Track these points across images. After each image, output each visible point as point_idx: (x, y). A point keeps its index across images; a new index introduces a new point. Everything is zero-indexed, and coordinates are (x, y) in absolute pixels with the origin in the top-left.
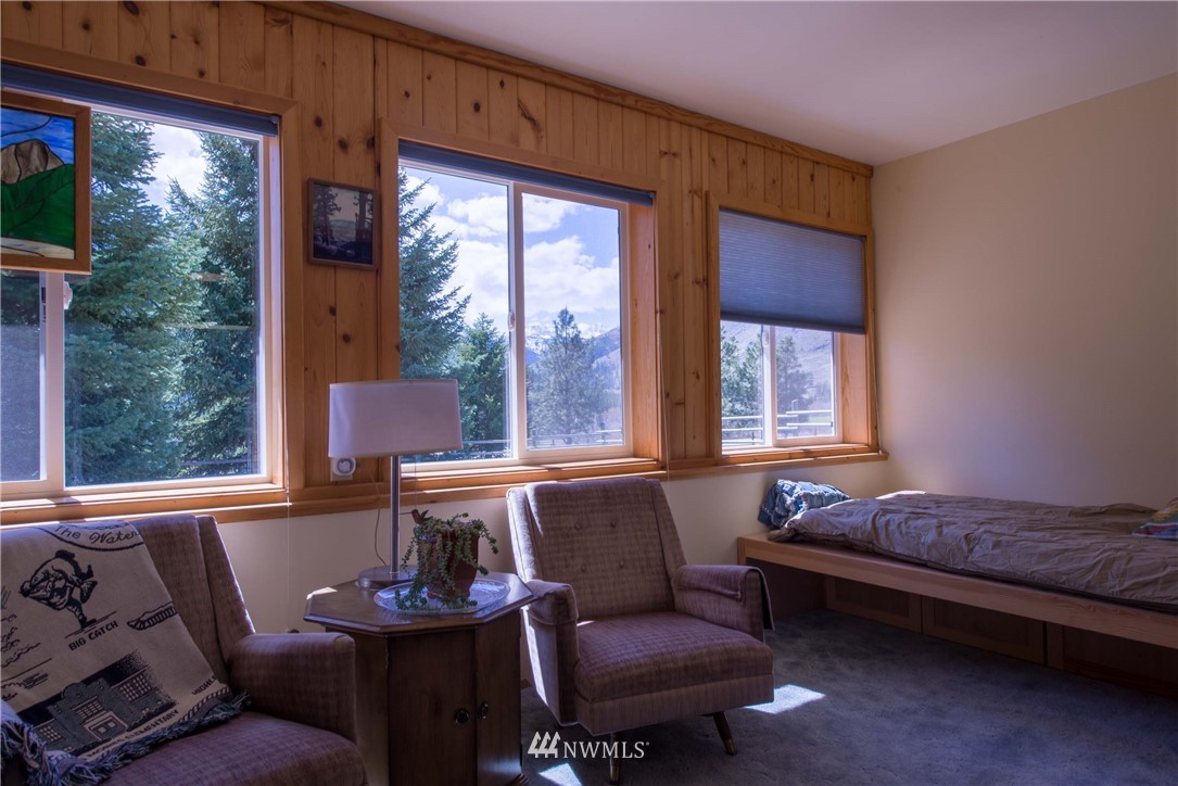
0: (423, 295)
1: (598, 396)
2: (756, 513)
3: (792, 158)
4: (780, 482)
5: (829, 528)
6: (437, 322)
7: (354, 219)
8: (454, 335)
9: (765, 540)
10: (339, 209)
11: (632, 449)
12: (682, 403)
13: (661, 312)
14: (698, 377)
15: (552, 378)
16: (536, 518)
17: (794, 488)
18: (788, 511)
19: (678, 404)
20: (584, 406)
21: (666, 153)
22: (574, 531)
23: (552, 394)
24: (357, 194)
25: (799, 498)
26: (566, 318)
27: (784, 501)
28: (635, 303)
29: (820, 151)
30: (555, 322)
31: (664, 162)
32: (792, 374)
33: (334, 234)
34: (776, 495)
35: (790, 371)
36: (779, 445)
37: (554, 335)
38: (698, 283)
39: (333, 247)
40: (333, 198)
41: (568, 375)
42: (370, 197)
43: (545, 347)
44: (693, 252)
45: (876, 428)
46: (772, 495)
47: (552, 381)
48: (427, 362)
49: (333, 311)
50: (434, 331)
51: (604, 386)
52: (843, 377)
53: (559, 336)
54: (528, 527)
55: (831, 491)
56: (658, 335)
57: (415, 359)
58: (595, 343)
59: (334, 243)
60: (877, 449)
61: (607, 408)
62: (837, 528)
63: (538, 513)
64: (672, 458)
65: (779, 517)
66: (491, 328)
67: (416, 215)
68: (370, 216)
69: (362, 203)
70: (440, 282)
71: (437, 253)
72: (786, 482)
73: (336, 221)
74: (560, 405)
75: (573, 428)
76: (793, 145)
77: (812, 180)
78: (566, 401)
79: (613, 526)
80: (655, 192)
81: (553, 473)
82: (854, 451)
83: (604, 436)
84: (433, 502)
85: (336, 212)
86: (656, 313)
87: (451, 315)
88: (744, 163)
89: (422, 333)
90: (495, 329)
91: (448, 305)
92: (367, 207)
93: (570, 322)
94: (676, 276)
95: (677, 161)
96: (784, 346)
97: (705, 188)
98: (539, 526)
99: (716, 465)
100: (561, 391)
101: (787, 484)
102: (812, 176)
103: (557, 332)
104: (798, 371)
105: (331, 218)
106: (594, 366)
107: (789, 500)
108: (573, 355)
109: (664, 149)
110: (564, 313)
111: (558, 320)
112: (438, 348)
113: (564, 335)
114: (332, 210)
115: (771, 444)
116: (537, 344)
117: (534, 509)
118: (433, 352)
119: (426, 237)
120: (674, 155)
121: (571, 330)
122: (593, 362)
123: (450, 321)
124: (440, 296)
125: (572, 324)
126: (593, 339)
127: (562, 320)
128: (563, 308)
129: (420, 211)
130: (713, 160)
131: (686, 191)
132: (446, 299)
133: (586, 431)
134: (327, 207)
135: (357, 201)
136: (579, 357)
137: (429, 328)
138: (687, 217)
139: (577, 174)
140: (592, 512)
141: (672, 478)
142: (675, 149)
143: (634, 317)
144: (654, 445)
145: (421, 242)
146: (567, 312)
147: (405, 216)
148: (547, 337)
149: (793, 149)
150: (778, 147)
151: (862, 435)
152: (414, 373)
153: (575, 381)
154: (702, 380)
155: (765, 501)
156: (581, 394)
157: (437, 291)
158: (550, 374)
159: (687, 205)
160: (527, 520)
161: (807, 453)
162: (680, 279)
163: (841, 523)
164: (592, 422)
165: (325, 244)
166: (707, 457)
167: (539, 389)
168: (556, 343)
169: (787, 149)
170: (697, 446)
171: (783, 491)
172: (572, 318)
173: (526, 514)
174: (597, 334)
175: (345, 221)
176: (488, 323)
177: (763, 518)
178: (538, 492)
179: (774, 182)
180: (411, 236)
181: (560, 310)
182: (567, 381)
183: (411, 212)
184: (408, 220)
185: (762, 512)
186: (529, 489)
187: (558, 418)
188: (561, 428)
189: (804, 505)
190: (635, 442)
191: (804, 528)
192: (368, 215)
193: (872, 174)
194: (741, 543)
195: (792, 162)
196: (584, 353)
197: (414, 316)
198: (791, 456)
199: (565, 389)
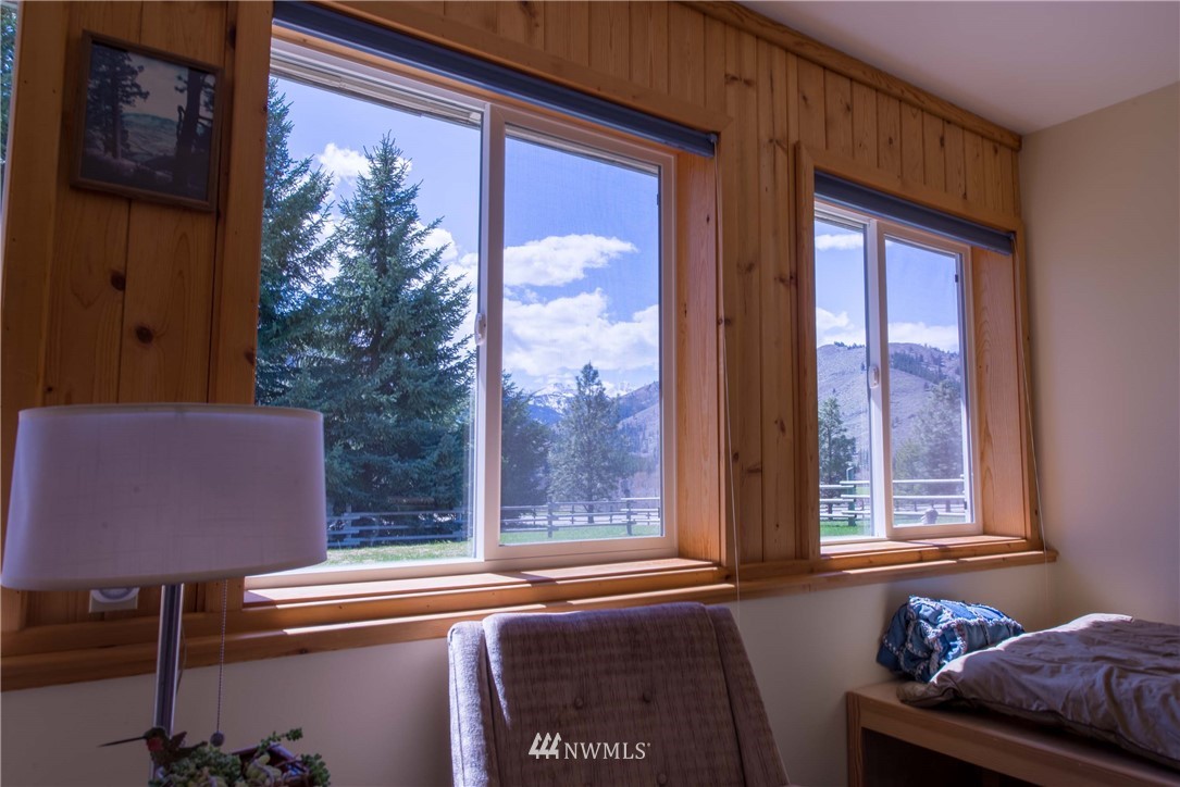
0: (431, 343)
1: (623, 459)
2: (874, 649)
3: (915, 111)
4: (914, 601)
5: (1021, 695)
6: (445, 372)
7: (175, 117)
8: (464, 388)
9: (894, 701)
10: (145, 95)
11: (675, 544)
12: (759, 470)
13: (728, 322)
14: (783, 429)
15: (573, 439)
16: (499, 687)
17: (939, 612)
18: (930, 651)
19: (751, 471)
20: (608, 469)
21: (734, 78)
22: (572, 712)
23: (573, 456)
24: (185, 74)
25: (949, 629)
26: (590, 374)
27: (923, 635)
28: (683, 310)
29: (952, 105)
30: (577, 378)
31: (732, 91)
32: (836, 439)
33: (131, 139)
34: (908, 622)
35: (834, 436)
36: (896, 536)
37: (577, 393)
38: (782, 280)
39: (127, 162)
40: (134, 73)
41: (591, 436)
42: (210, 80)
43: (564, 405)
44: (776, 233)
45: (1036, 512)
46: (900, 622)
47: (573, 442)
48: (432, 417)
49: (119, 282)
50: (441, 382)
51: (629, 449)
52: (983, 435)
53: (582, 393)
54: (482, 707)
55: (996, 618)
56: (721, 360)
57: (419, 414)
58: (621, 402)
59: (130, 156)
60: (1040, 544)
61: (633, 473)
62: (1037, 698)
63: (504, 677)
64: (742, 562)
65: (913, 659)
66: (509, 383)
67: (426, 256)
68: (209, 115)
69: (193, 91)
70: (450, 329)
71: (447, 297)
72: (923, 601)
73: (137, 116)
74: (580, 469)
75: (594, 494)
76: (917, 90)
77: (942, 144)
78: (588, 464)
79: (645, 700)
80: (718, 134)
81: (541, 590)
82: (1009, 548)
83: (628, 504)
84: (303, 651)
85: (138, 100)
86: (718, 323)
87: (461, 366)
88: (849, 108)
89: (427, 384)
90: (513, 384)
91: (458, 354)
92: (203, 98)
93: (593, 379)
94: (750, 268)
95: (752, 93)
96: (828, 408)
97: (793, 138)
98: (503, 703)
99: (812, 571)
100: (583, 453)
101: (926, 605)
102: (942, 140)
103: (579, 389)
104: (843, 436)
105: (126, 109)
106: (620, 426)
107: (932, 633)
108: (596, 414)
109: (732, 71)
110: (588, 368)
111: (581, 376)
112: (445, 402)
113: (587, 392)
114: (128, 95)
115: (883, 535)
116: (559, 402)
117: (495, 669)
118: (439, 406)
119: (436, 279)
120: (748, 83)
121: (595, 387)
122: (618, 422)
123: (460, 372)
124: (449, 344)
125: (596, 380)
126: (619, 398)
127: (586, 377)
128: (587, 363)
129: (433, 252)
130: (805, 98)
131: (765, 139)
132: (455, 348)
133: (610, 498)
134: (117, 89)
135: (181, 85)
136: (603, 416)
137: (435, 379)
138: (766, 180)
139: (595, 91)
140: (608, 672)
141: (744, 595)
142: (748, 73)
143: (682, 330)
144: (713, 539)
145: (430, 286)
146: (591, 368)
147: (414, 257)
148: (570, 395)
149: (917, 97)
150: (896, 91)
151: (1015, 523)
152: (417, 428)
153: (598, 443)
154: (789, 434)
155: (888, 631)
156: (605, 458)
157: (448, 339)
158: (572, 434)
159: (766, 160)
160: (480, 692)
161: (945, 552)
162: (755, 273)
163: (1044, 687)
164: (617, 488)
165: (109, 156)
166: (796, 558)
167: (560, 450)
168: (578, 401)
169: (909, 96)
170: (781, 541)
171: (919, 617)
172: (596, 373)
173: (480, 679)
174: (623, 393)
175: (154, 118)
176: (506, 377)
177: (885, 657)
178: (508, 632)
179: (891, 141)
180: (420, 278)
181: (581, 367)
182: (590, 442)
183: (421, 252)
184: (418, 262)
185: (883, 650)
186: (489, 625)
187: (578, 482)
188: (582, 493)
189: (959, 642)
190: (682, 532)
191: (972, 690)
192: (203, 112)
193: (1020, 146)
194: (853, 703)
195: (915, 116)
196: (609, 412)
197: (420, 365)
198: (921, 557)
199: (587, 450)
